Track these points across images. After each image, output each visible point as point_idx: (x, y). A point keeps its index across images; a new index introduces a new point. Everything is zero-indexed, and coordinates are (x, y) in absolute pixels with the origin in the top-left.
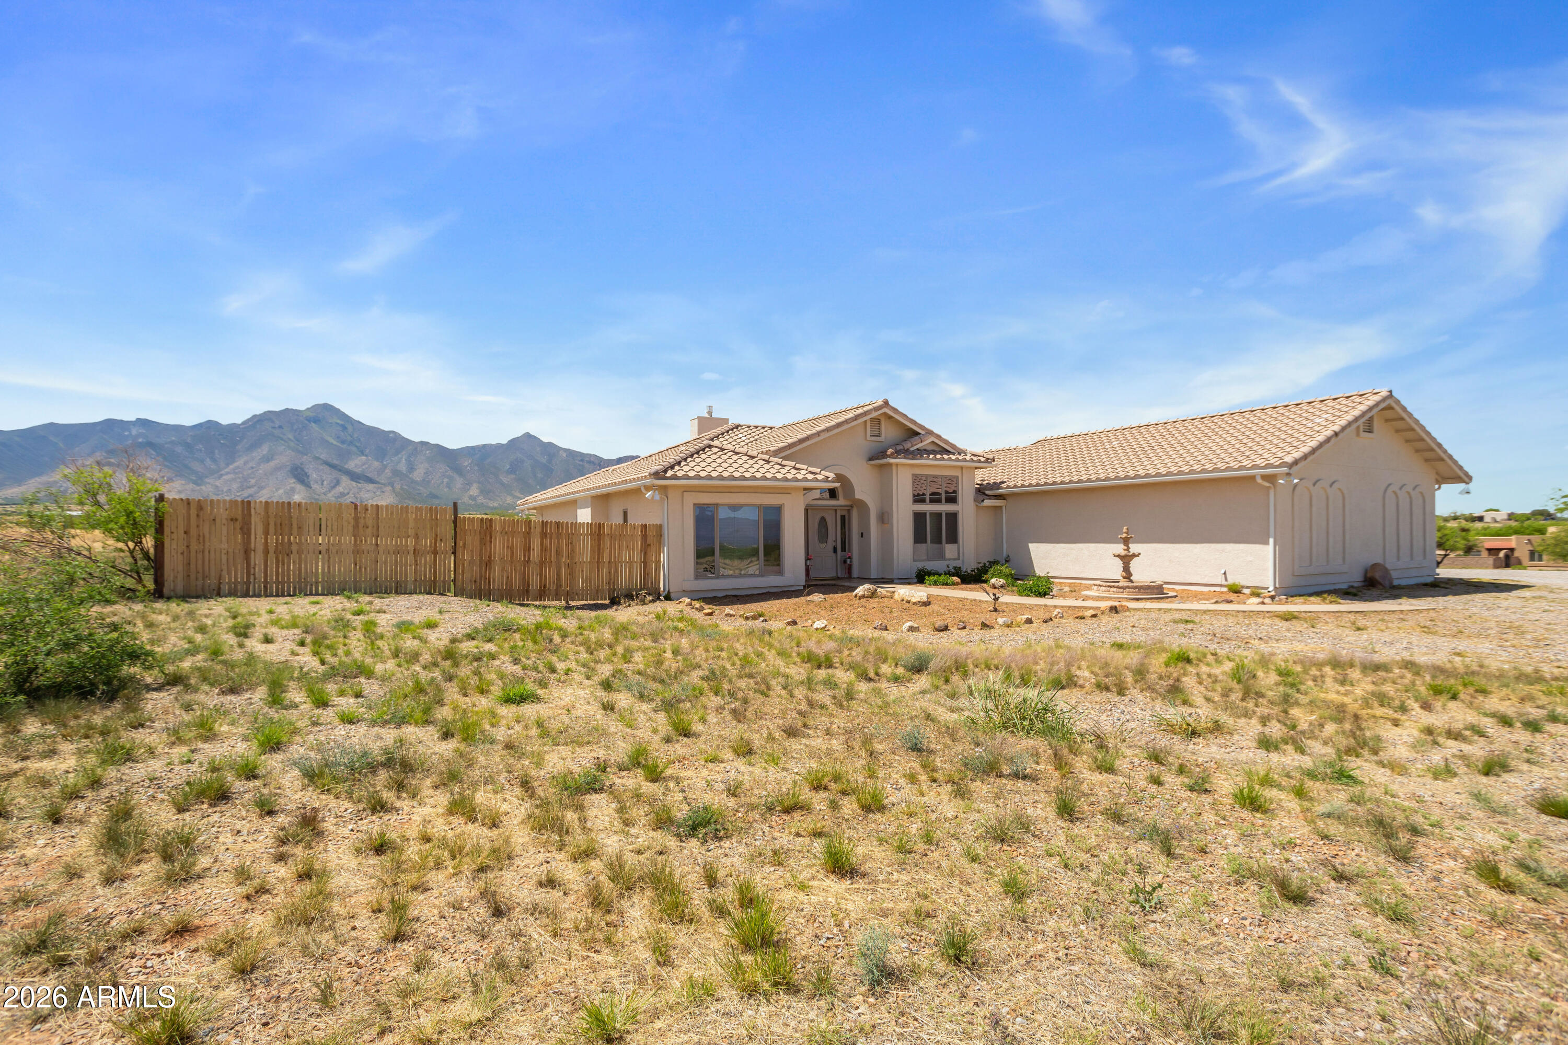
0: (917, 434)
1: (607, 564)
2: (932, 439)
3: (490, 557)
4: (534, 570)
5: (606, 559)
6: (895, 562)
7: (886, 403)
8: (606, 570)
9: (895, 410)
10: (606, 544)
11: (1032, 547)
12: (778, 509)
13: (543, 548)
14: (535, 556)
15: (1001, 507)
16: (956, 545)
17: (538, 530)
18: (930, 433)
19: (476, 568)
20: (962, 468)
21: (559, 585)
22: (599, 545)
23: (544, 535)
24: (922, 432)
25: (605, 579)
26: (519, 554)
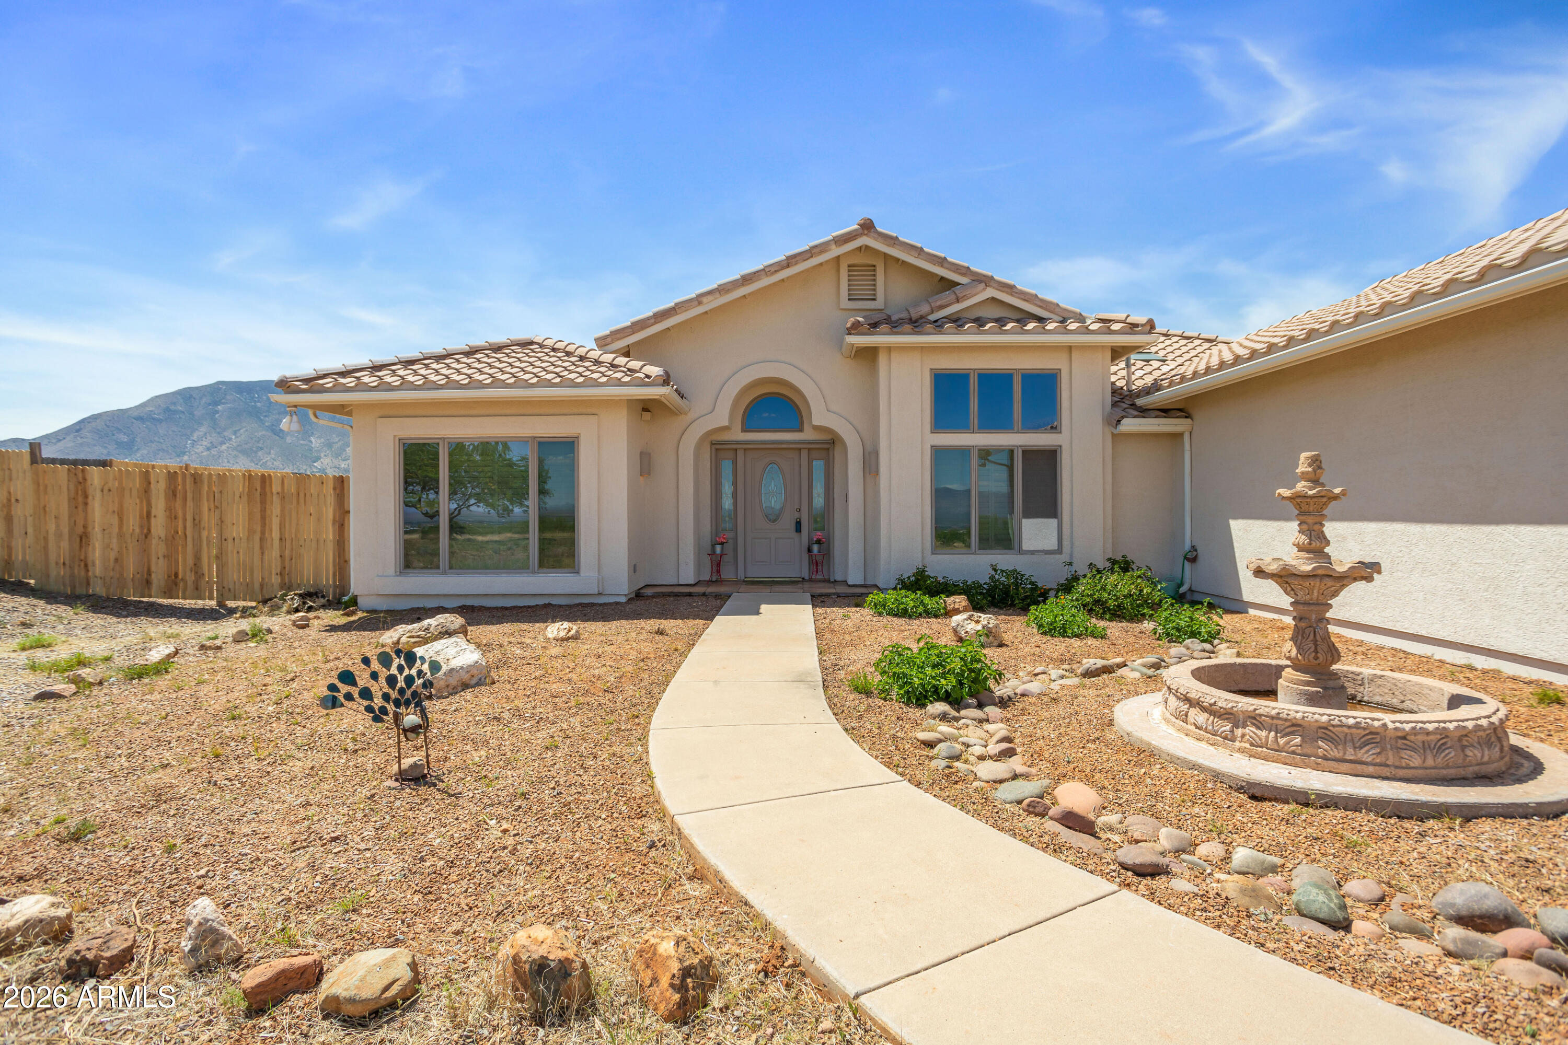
0: (950, 285)
1: (276, 542)
2: (990, 293)
3: (85, 527)
4: (157, 548)
5: (276, 535)
6: (883, 554)
7: (867, 226)
8: (275, 553)
9: (893, 241)
10: (275, 510)
11: (1236, 526)
12: (569, 446)
13: (172, 516)
14: (159, 526)
15: (1180, 435)
16: (1053, 522)
17: (162, 485)
18: (985, 280)
19: (65, 544)
20: (1070, 348)
21: (199, 575)
22: (263, 511)
23: (172, 493)
24: (963, 280)
25: (276, 567)
26: (133, 523)
